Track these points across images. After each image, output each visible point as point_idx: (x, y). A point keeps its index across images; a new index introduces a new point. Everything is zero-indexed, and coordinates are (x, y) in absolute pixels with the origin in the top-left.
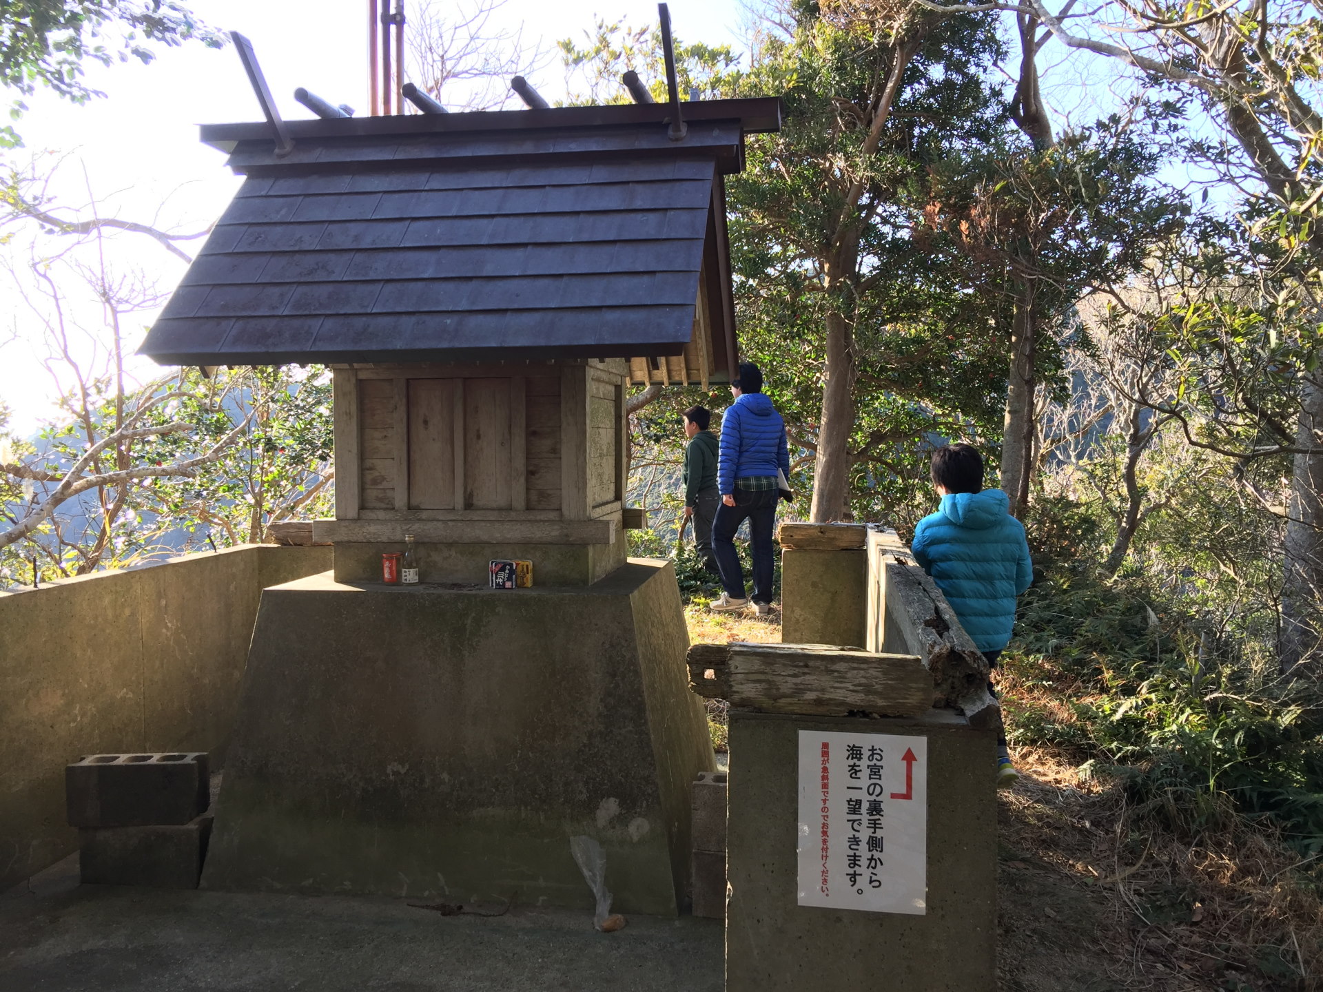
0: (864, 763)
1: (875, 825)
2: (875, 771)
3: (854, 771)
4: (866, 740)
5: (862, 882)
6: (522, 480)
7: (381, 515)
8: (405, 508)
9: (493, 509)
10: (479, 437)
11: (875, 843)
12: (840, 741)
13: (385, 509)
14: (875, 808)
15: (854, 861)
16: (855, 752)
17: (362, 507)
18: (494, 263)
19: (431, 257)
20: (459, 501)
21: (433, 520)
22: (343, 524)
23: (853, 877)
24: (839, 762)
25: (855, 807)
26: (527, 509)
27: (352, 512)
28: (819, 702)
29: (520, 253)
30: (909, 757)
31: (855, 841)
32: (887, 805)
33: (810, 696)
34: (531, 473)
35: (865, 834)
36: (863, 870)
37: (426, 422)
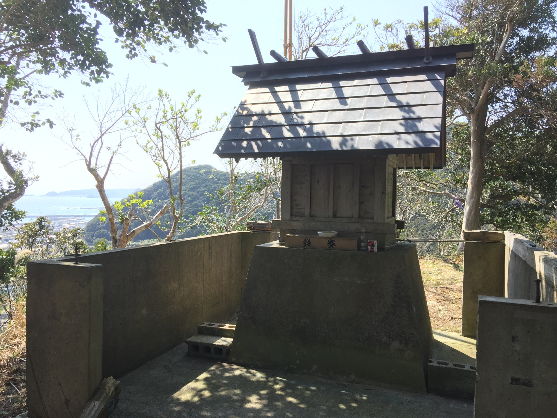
6: (358, 206)
7: (299, 218)
8: (309, 216)
9: (345, 218)
10: (340, 188)
13: (300, 216)
17: (292, 215)
20: (331, 214)
21: (320, 221)
22: (284, 222)
26: (359, 218)
27: (288, 217)
34: (361, 203)
37: (318, 182)
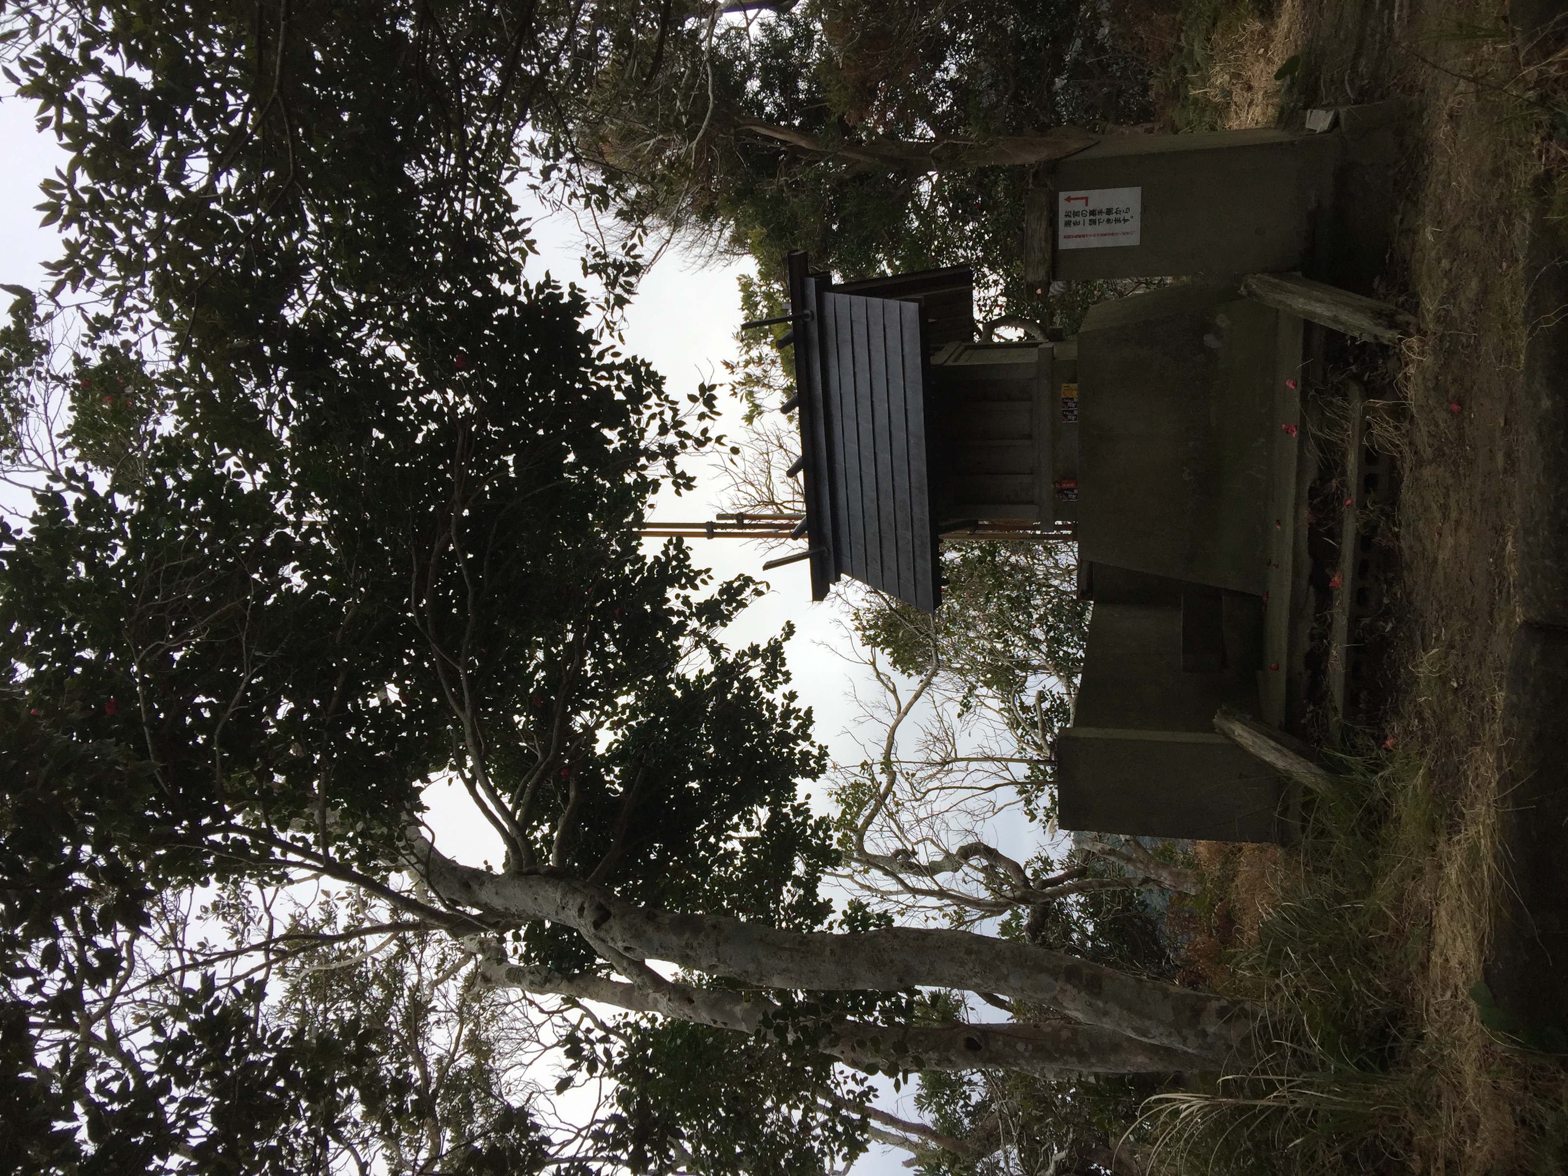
0: (1073, 219)
1: (1101, 212)
2: (1076, 214)
3: (1076, 223)
4: (1062, 219)
5: (1127, 217)
6: (1014, 403)
11: (1109, 211)
12: (1063, 231)
14: (1092, 213)
15: (1117, 221)
16: (1068, 224)
18: (882, 420)
19: (880, 456)
23: (1125, 220)
24: (1073, 230)
25: (1092, 222)
28: (1046, 240)
29: (876, 405)
30: (1069, 199)
31: (1108, 221)
32: (1090, 207)
33: (1043, 244)
34: (1010, 399)
35: (1105, 217)
36: (1121, 216)
